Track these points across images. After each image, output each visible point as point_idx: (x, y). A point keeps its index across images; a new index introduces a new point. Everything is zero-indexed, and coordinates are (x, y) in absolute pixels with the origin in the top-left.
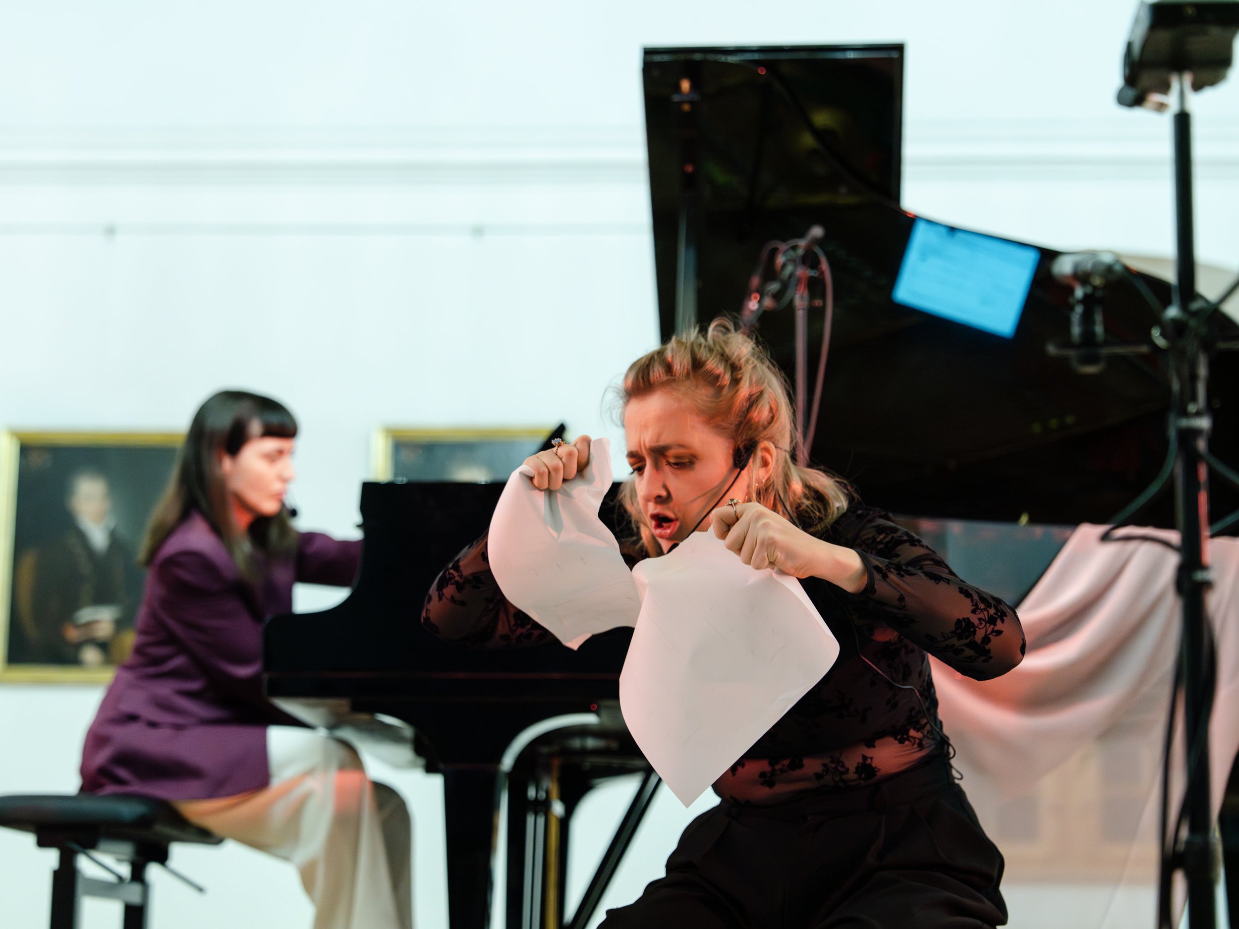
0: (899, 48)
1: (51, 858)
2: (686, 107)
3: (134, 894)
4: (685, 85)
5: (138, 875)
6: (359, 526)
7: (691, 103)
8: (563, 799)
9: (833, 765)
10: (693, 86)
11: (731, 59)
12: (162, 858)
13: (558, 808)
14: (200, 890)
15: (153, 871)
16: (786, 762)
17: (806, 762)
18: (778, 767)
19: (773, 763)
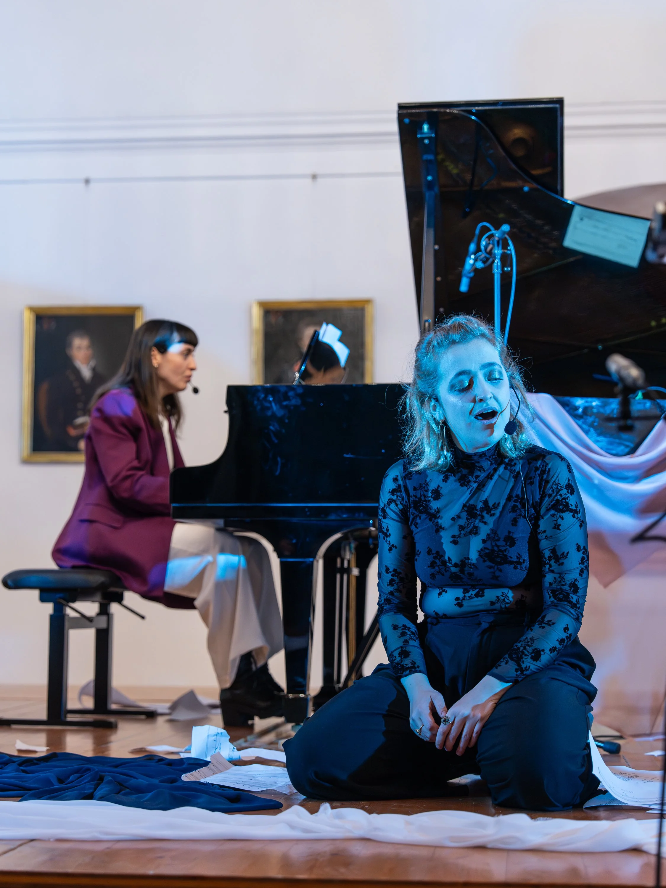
0: (560, 101)
1: (49, 608)
2: (426, 141)
3: (102, 623)
4: (426, 127)
5: (104, 611)
6: (226, 412)
7: (429, 138)
8: (357, 566)
9: (503, 598)
10: (430, 128)
11: (455, 111)
12: (119, 599)
13: (355, 572)
14: (143, 617)
15: (114, 607)
16: (474, 593)
17: (486, 591)
18: (467, 595)
19: (466, 591)
